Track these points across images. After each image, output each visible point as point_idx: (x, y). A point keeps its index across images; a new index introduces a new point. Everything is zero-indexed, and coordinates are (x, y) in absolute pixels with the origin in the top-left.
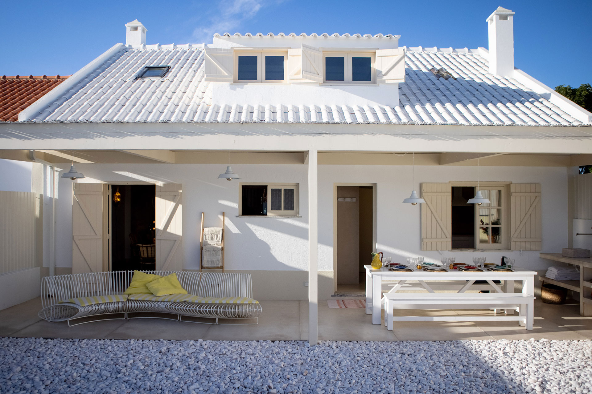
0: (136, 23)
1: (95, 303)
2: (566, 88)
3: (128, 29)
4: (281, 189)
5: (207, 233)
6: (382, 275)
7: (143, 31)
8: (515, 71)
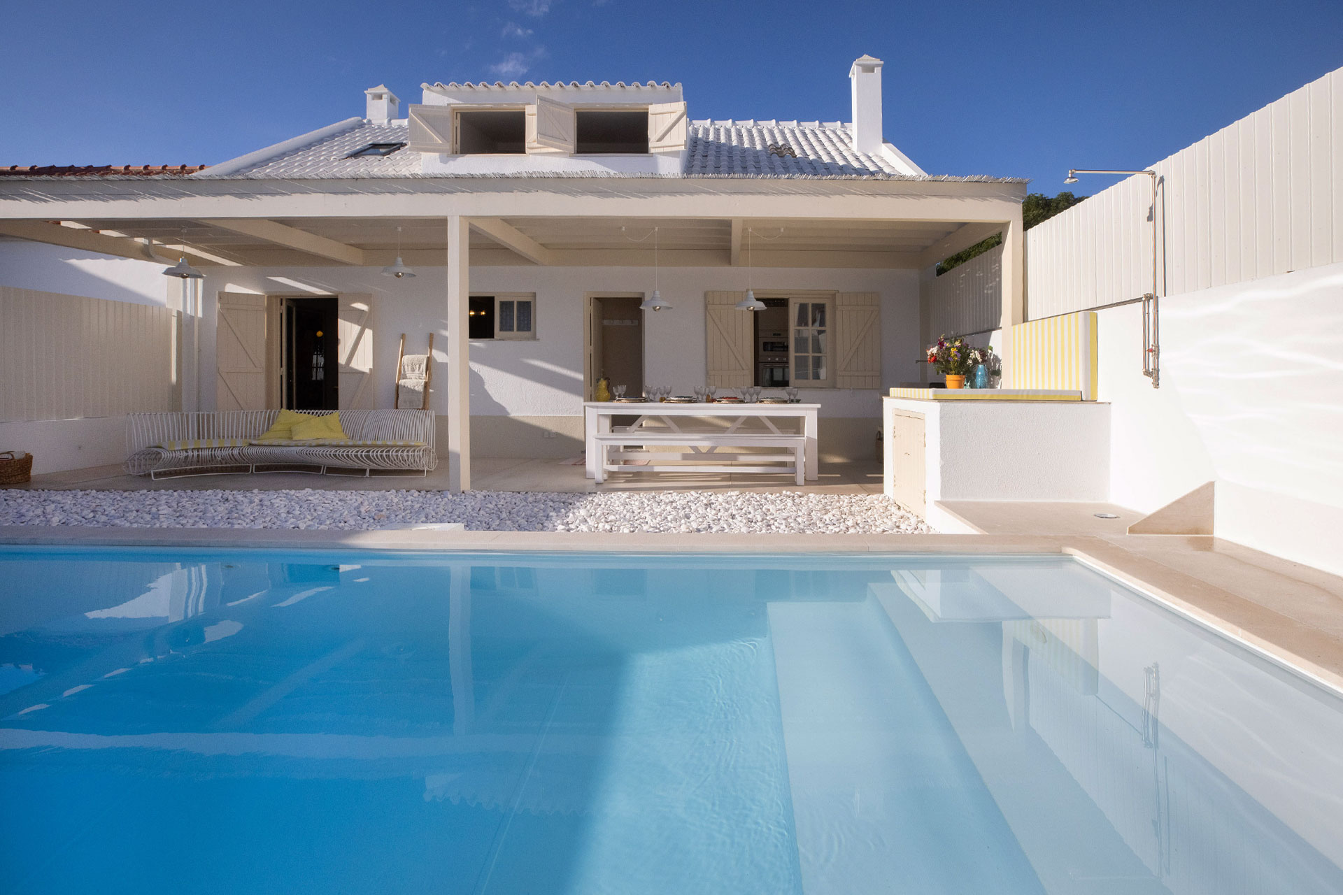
0: (381, 89)
1: (193, 447)
2: (1037, 197)
3: (369, 97)
4: (513, 302)
5: (406, 363)
6: (597, 407)
7: (392, 100)
8: (883, 144)
